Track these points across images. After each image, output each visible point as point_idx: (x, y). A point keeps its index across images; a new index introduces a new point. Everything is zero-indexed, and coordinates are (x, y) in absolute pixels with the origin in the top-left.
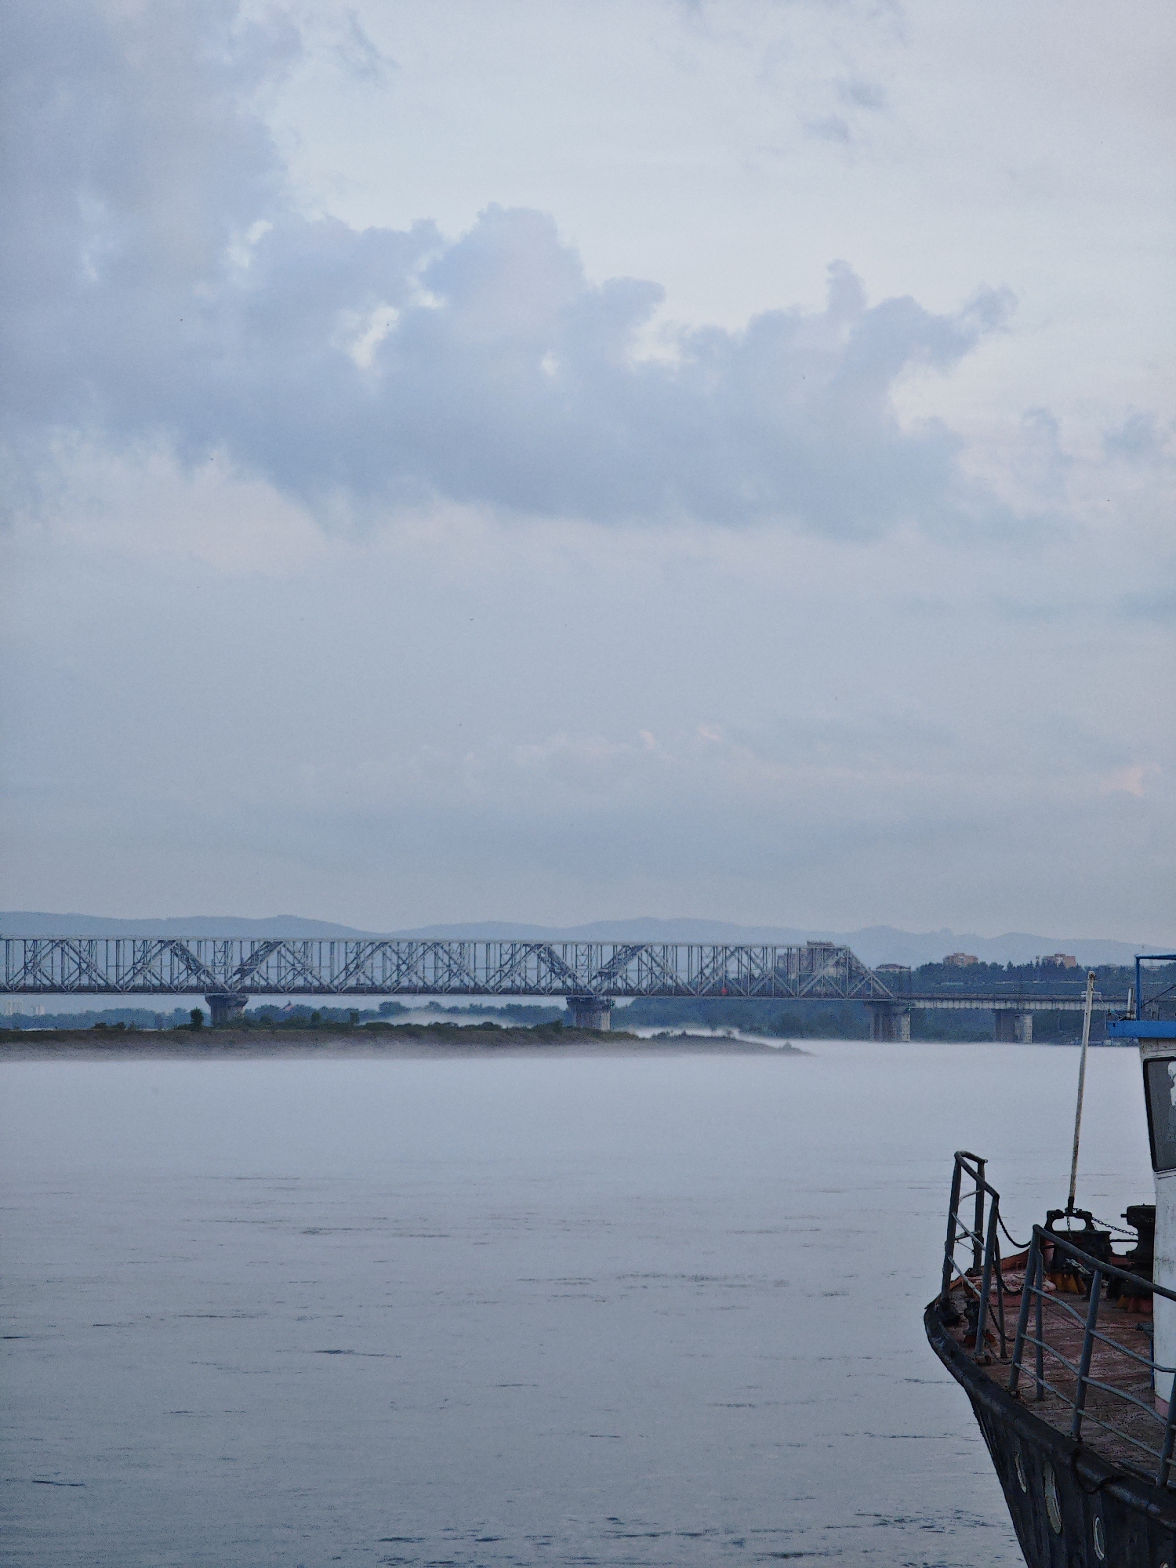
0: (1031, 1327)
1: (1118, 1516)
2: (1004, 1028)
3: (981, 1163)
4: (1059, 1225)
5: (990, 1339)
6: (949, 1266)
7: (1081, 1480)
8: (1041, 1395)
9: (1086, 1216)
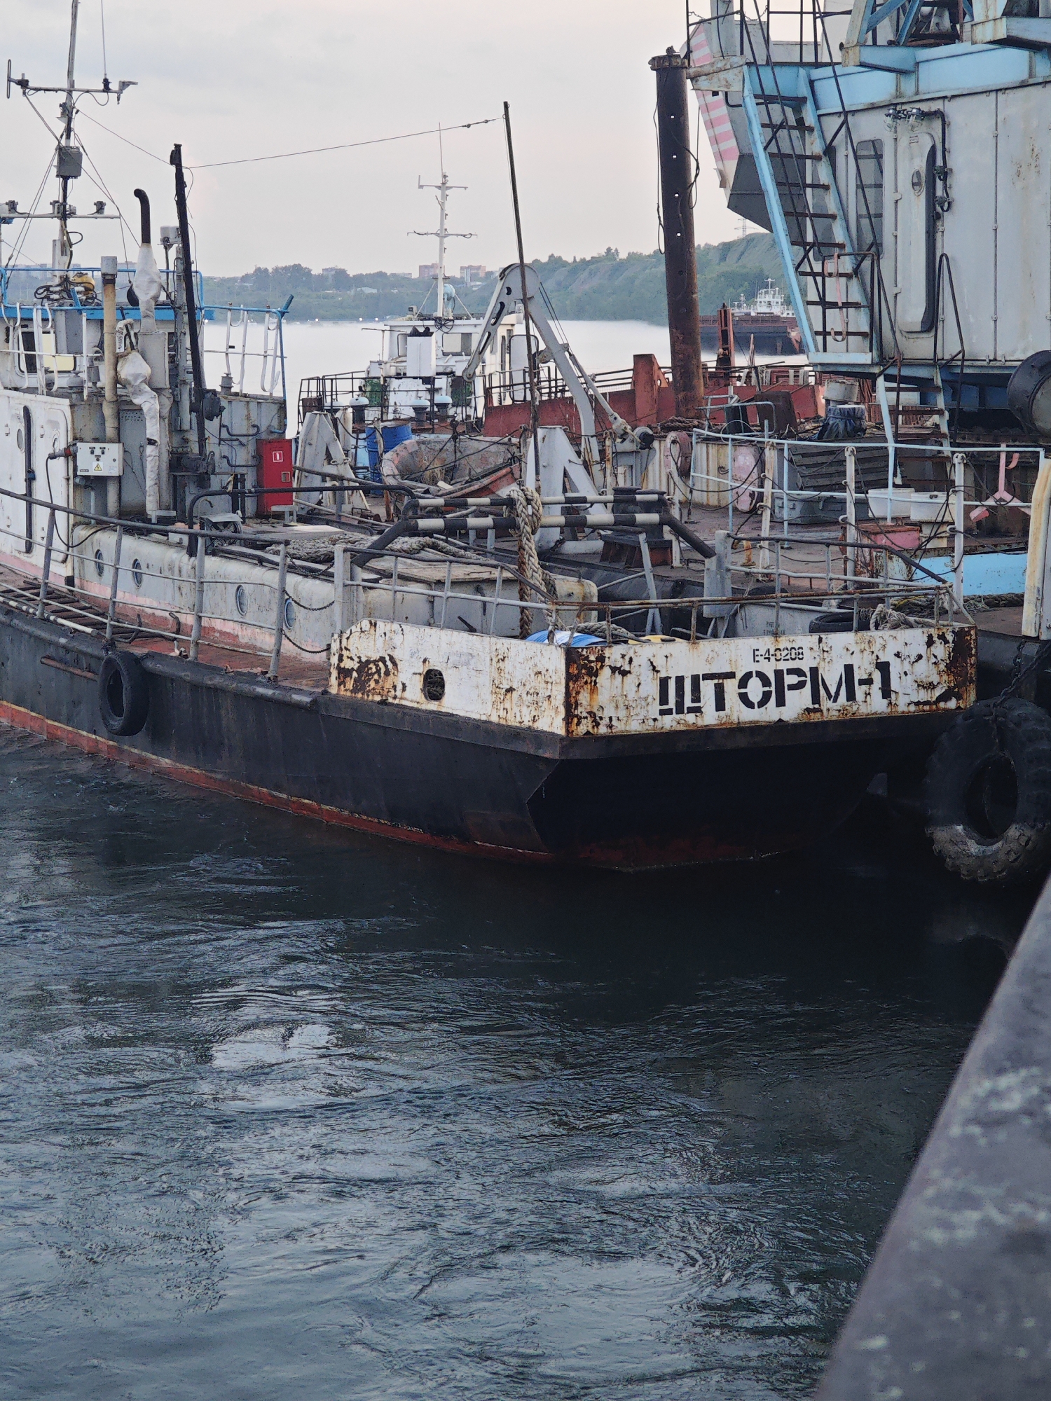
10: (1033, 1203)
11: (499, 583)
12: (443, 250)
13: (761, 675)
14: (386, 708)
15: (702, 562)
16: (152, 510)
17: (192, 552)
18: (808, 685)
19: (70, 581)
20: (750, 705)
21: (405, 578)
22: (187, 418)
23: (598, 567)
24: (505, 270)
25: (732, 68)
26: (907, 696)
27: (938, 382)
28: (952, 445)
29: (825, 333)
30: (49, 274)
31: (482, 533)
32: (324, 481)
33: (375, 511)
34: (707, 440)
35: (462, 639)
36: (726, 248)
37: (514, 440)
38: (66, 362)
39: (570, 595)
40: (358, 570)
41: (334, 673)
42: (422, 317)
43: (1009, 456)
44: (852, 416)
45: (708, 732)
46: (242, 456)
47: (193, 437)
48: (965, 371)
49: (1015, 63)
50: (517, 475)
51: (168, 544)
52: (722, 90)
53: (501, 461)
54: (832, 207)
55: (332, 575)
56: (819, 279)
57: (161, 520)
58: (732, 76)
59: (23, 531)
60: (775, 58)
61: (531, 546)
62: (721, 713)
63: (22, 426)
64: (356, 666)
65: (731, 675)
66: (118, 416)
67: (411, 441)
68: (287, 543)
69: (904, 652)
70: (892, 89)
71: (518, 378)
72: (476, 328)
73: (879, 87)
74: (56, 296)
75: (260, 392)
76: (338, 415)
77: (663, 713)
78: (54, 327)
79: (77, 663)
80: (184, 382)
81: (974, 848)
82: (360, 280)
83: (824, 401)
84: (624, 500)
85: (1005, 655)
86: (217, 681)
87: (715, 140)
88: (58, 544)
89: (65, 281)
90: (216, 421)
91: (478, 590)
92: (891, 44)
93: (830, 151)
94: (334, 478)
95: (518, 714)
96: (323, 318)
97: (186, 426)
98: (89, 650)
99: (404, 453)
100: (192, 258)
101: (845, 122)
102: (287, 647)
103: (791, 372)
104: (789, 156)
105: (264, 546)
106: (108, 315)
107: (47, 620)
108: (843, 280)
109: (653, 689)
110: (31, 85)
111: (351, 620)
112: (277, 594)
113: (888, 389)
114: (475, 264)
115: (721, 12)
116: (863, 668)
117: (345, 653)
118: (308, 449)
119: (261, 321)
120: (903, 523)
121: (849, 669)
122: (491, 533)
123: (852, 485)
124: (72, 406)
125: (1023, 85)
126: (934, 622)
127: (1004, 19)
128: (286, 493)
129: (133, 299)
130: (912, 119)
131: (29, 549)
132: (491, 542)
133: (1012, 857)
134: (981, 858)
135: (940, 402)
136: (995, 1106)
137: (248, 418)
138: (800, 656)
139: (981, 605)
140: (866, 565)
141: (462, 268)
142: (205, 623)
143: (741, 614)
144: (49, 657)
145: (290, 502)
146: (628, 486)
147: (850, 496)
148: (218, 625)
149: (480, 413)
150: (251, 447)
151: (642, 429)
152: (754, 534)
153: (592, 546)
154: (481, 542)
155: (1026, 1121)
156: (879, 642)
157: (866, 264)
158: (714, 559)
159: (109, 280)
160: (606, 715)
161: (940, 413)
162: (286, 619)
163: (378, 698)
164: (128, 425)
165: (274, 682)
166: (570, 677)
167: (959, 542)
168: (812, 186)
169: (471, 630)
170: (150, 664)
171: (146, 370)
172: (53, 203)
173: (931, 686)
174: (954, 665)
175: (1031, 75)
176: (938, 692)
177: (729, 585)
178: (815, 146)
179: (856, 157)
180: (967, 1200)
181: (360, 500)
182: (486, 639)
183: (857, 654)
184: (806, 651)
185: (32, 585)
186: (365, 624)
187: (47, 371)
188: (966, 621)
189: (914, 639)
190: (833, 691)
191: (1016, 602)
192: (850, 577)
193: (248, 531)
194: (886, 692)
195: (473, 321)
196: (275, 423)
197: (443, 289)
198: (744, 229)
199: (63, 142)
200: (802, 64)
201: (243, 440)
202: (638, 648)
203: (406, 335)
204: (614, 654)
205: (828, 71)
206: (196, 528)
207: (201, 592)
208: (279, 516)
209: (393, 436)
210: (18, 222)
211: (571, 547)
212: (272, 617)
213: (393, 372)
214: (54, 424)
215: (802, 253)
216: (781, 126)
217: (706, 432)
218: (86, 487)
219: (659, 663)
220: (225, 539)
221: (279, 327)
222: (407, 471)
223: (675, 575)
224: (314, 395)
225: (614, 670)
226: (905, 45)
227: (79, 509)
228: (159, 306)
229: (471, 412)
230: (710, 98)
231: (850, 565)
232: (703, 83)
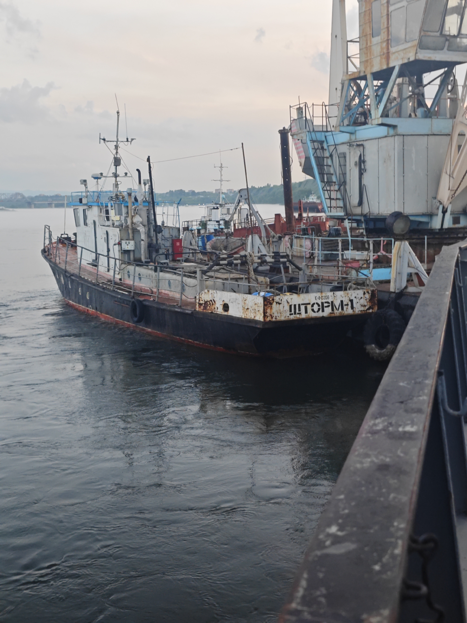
0: (58, 252)
1: (72, 281)
2: (50, 205)
3: (49, 227)
4: (63, 236)
5: (51, 254)
6: (44, 244)
7: (66, 276)
8: (60, 263)
9: (67, 235)
10: (386, 456)
11: (244, 279)
12: (221, 185)
13: (317, 304)
14: (212, 314)
15: (299, 272)
16: (143, 259)
17: (156, 270)
18: (331, 306)
19: (120, 279)
20: (314, 312)
21: (217, 278)
22: (152, 233)
23: (268, 274)
24: (241, 190)
25: (303, 132)
26: (358, 309)
27: (363, 220)
28: (367, 238)
29: (331, 207)
30: (112, 193)
31: (236, 265)
32: (190, 250)
33: (204, 259)
34: (297, 238)
35: (233, 294)
36: (301, 183)
37: (243, 238)
38: (118, 218)
39: (262, 282)
40: (204, 275)
41: (197, 305)
42: (216, 204)
43: (384, 241)
44: (337, 230)
45: (303, 320)
46: (168, 244)
47: (154, 239)
48: (371, 217)
49: (383, 130)
50: (245, 248)
51: (148, 269)
52: (300, 139)
53: (239, 244)
54: (332, 171)
55: (196, 277)
56: (329, 192)
57: (146, 262)
58: (303, 135)
59: (107, 265)
60: (315, 130)
61: (251, 268)
62: (307, 314)
63: (106, 236)
64: (204, 302)
65: (309, 304)
66: (133, 233)
67: (214, 239)
68: (183, 268)
69: (357, 296)
70: (348, 138)
71: (243, 221)
72: (232, 207)
73: (345, 137)
74: (114, 199)
75: (173, 226)
76: (193, 232)
77: (290, 314)
78: (114, 208)
79: (124, 303)
80: (151, 223)
81: (377, 351)
82: (199, 193)
83: (328, 226)
84: (277, 255)
85: (386, 297)
86: (164, 307)
87: (298, 153)
88: (117, 269)
89: (117, 195)
90: (161, 234)
91: (237, 281)
92: (348, 125)
93: (331, 156)
94: (192, 249)
95: (250, 315)
96: (189, 204)
97: (152, 235)
98: (127, 299)
99: (212, 243)
100: (153, 188)
101: (335, 148)
102: (184, 297)
103: (319, 218)
104: (320, 157)
105: (175, 269)
106: (130, 205)
107: (115, 291)
108: (335, 192)
109: (287, 308)
110: (106, 140)
111: (202, 290)
112: (181, 283)
113: (349, 223)
114: (231, 188)
115: (300, 117)
116: (346, 301)
117: (200, 299)
118: (185, 242)
119: (172, 205)
120: (355, 260)
121: (342, 302)
122: (239, 265)
123: (340, 250)
124: (120, 230)
125: (386, 137)
126: (365, 288)
127: (381, 118)
128: (181, 254)
129: (136, 200)
130: (355, 146)
131: (108, 270)
132: (239, 267)
133: (389, 353)
134: (380, 354)
135: (364, 226)
136: (375, 428)
137: (169, 233)
138: (328, 297)
139: (378, 283)
140: (345, 272)
141: (227, 190)
142: (160, 291)
143: (310, 286)
144: (115, 301)
145: (182, 257)
146: (277, 251)
147: (340, 253)
148: (163, 291)
149: (233, 231)
150: (170, 241)
151: (278, 235)
152: (312, 264)
153: (266, 268)
154: (236, 267)
155: (383, 432)
156: (350, 294)
157: (342, 187)
158: (302, 271)
159: (130, 195)
160: (275, 315)
161: (363, 229)
162: (183, 289)
163: (210, 311)
164: (136, 236)
165: (180, 307)
166: (265, 305)
167: (371, 265)
168: (326, 165)
169: (235, 292)
170: (144, 303)
171: (141, 220)
172: (113, 173)
173: (365, 306)
174: (371, 300)
175: (388, 134)
176: (367, 308)
177: (306, 278)
178: (327, 154)
179: (339, 157)
180: (367, 455)
181: (200, 256)
182: (241, 295)
183: (344, 297)
184: (330, 297)
185: (109, 281)
186: (206, 291)
187: (112, 221)
188: (375, 287)
189: (360, 293)
190: (337, 308)
191: (388, 282)
192: (340, 275)
193: (171, 264)
194: (352, 307)
195: (230, 205)
196: (177, 234)
197: (222, 196)
198: (306, 178)
199: (116, 156)
200: (323, 131)
201: (168, 239)
202: (283, 297)
203: (211, 209)
204: (277, 299)
205: (330, 133)
206: (156, 264)
207: (159, 282)
208: (179, 261)
209: (209, 238)
210: (103, 179)
211: (260, 268)
212: (179, 288)
213: (208, 219)
214: (115, 235)
215: (324, 184)
216: (318, 149)
217: (296, 235)
218: (124, 253)
219: (289, 301)
220: (165, 267)
221: (178, 207)
222: (213, 247)
223: (290, 276)
224: (186, 226)
225: (277, 303)
226: (352, 126)
227: (123, 259)
228: (144, 202)
229: (230, 230)
230: (297, 141)
231: (340, 272)
232: (295, 137)
